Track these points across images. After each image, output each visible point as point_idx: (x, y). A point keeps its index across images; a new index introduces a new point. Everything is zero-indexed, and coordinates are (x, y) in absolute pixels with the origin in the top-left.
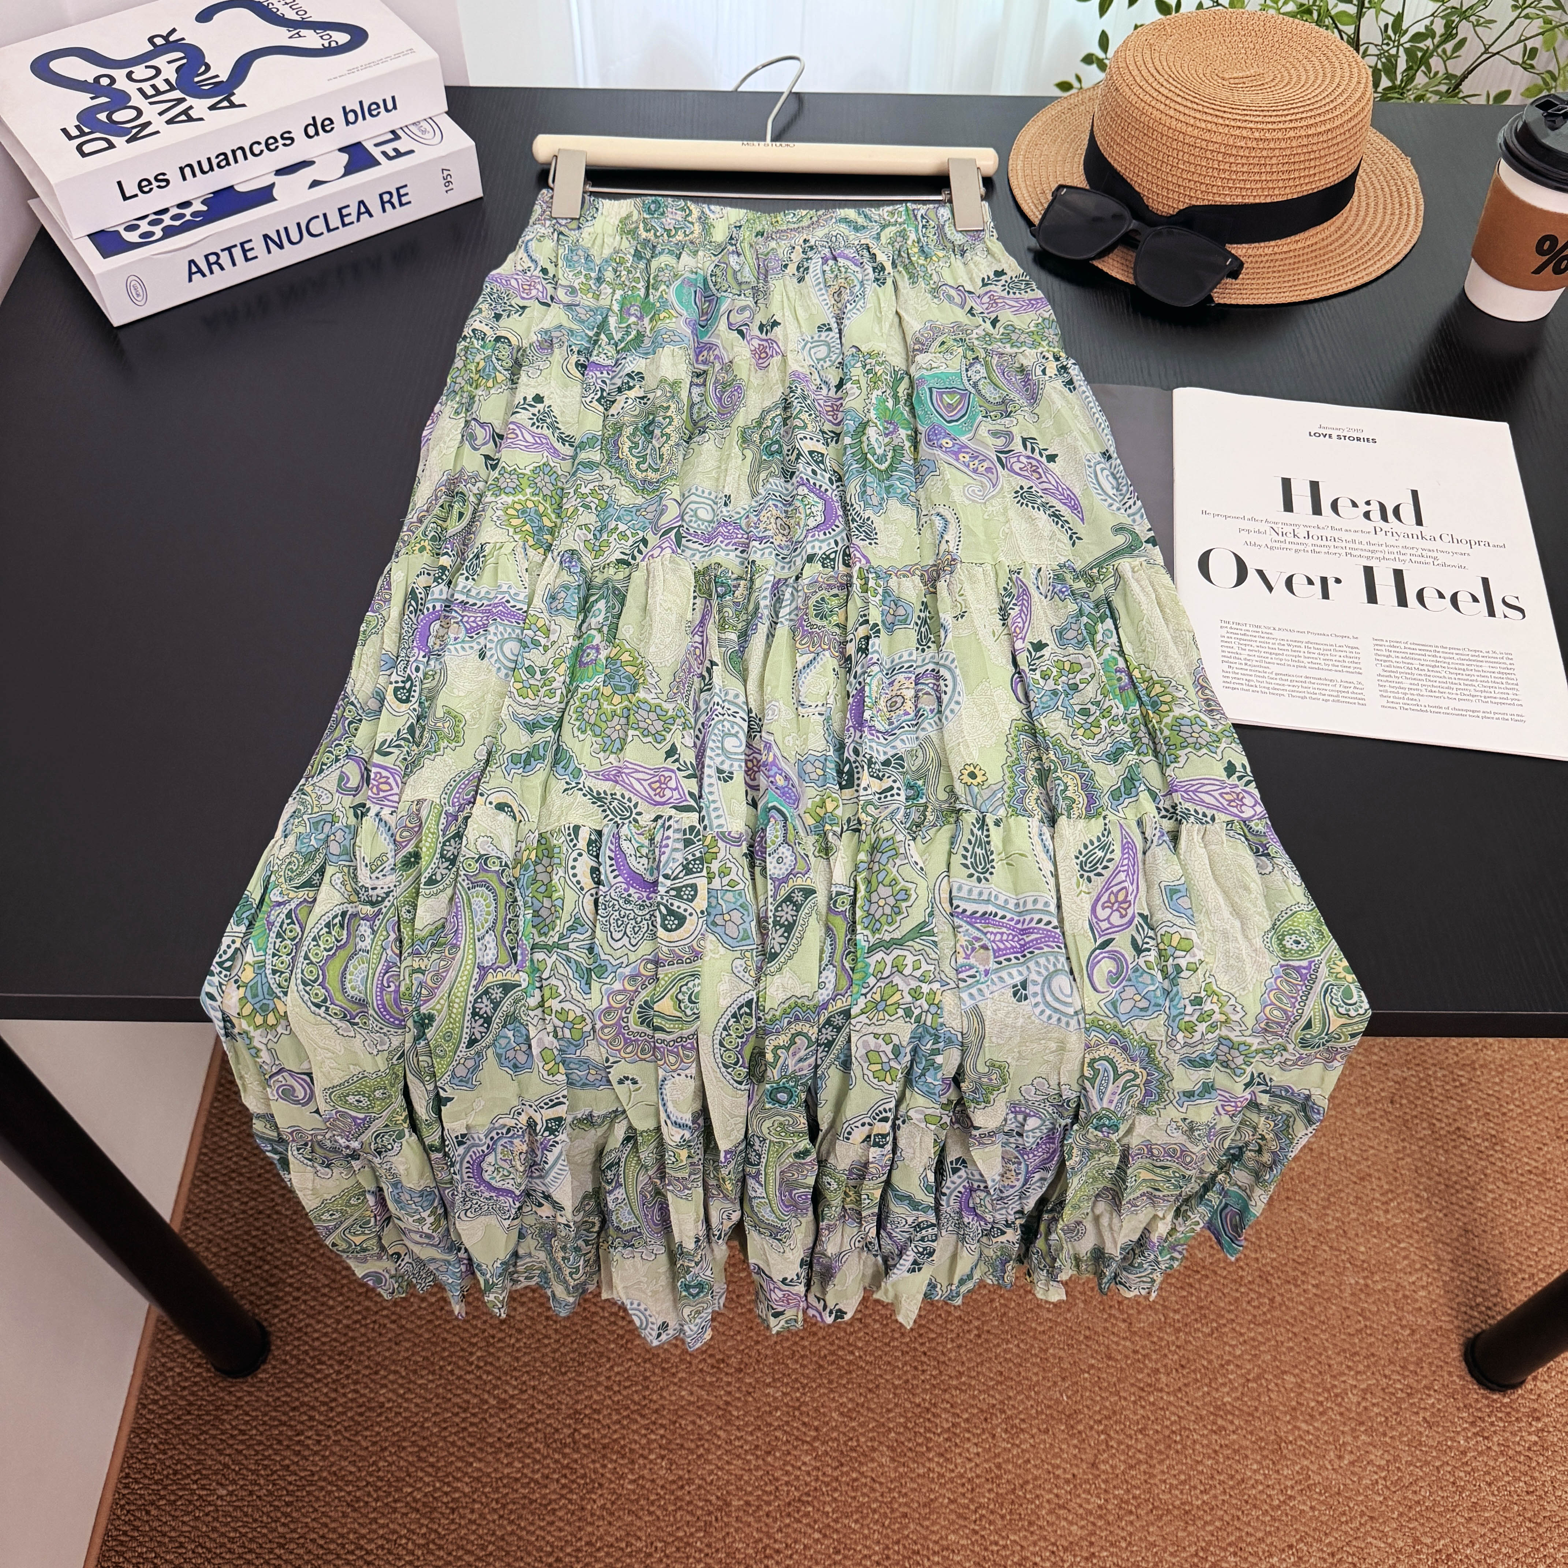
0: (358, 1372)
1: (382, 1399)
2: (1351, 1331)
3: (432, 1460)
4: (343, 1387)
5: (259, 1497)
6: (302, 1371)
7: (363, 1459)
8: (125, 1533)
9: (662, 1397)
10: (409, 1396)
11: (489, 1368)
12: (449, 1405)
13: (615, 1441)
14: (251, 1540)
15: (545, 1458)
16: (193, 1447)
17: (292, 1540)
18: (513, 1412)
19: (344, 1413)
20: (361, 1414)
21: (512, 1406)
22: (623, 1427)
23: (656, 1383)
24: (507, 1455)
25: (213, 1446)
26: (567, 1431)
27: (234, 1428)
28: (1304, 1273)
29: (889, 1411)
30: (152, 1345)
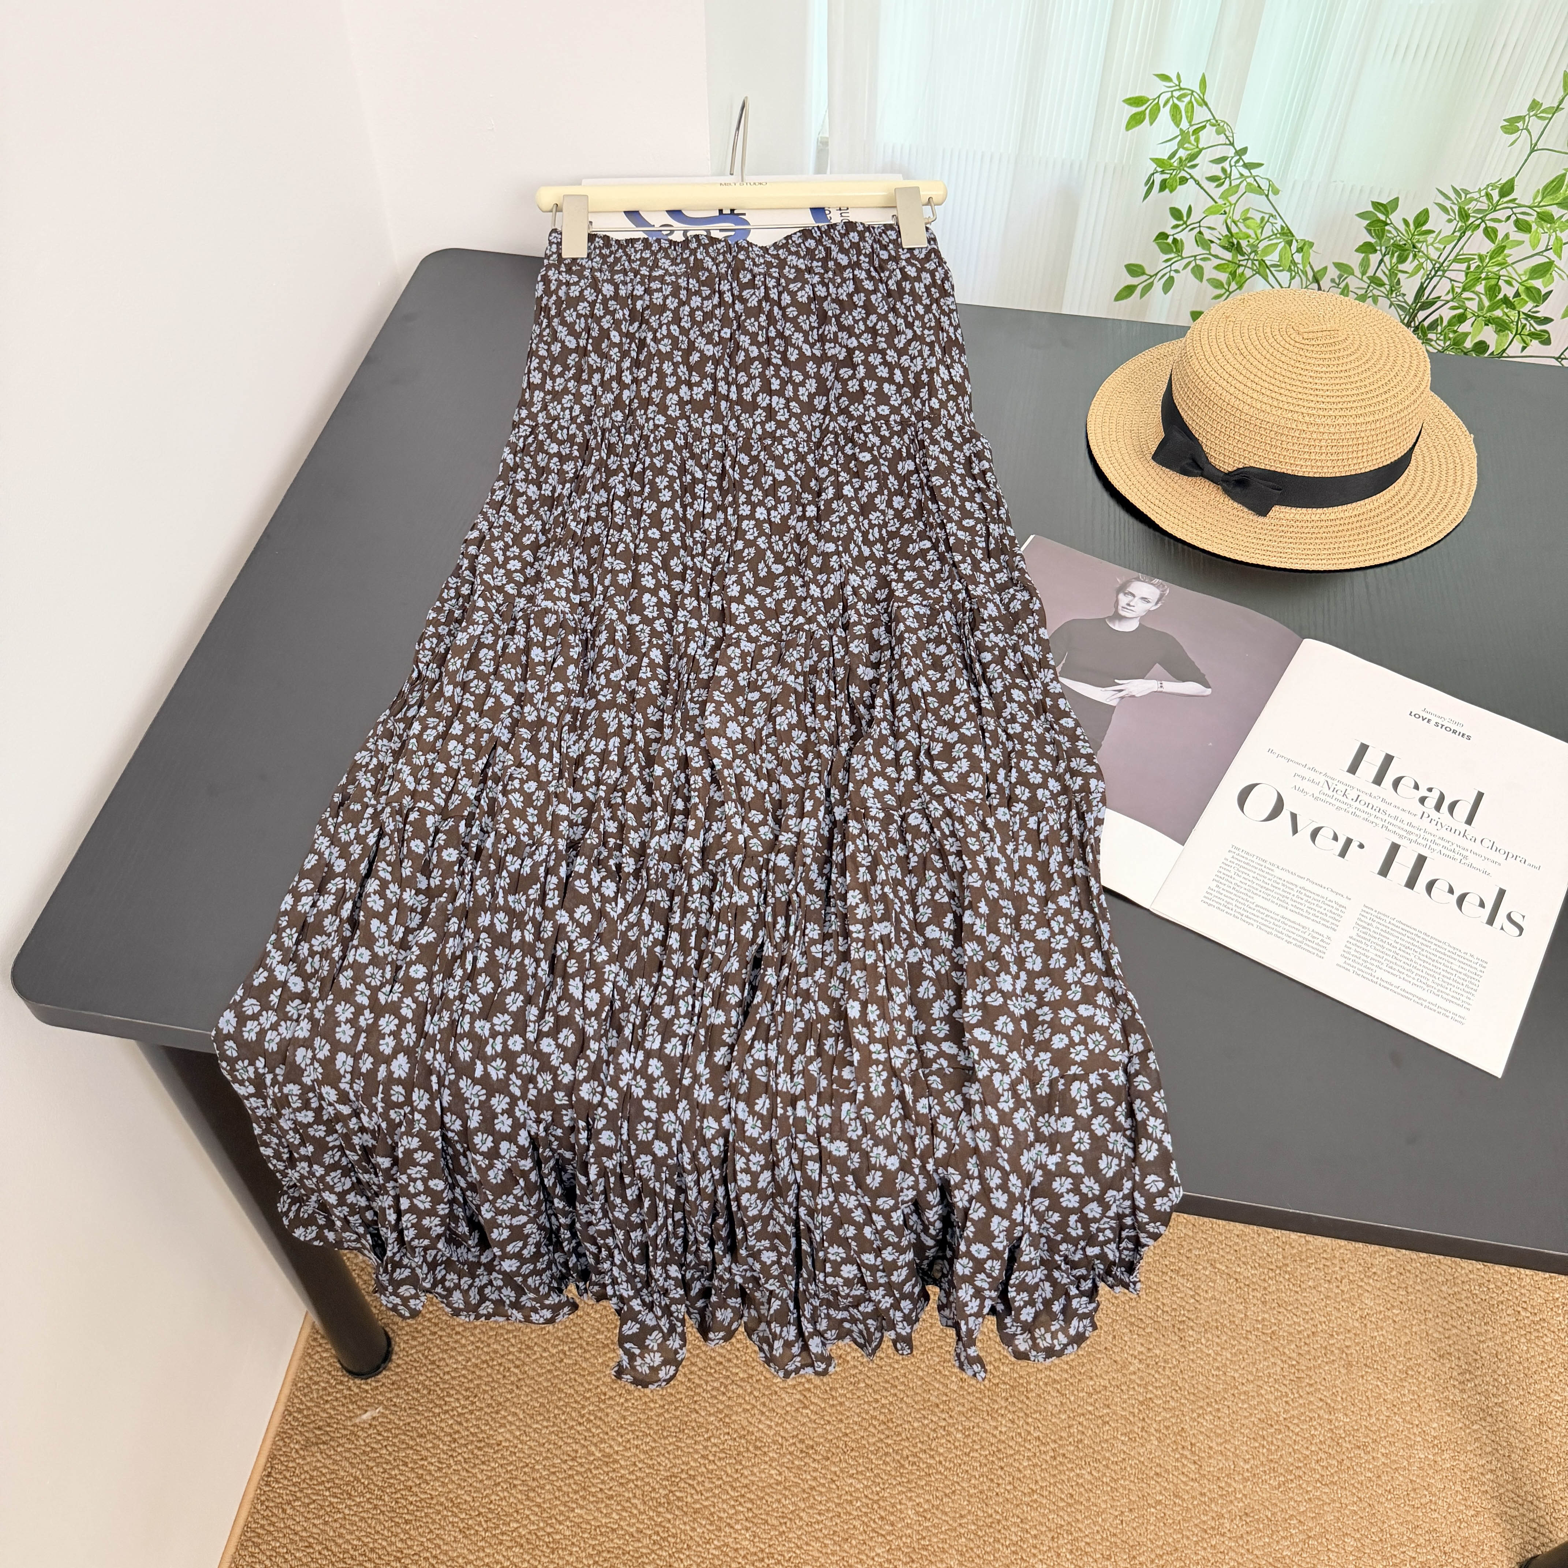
0: (481, 1409)
1: (500, 1438)
2: (1416, 1503)
3: (538, 1500)
4: (467, 1421)
5: (382, 1512)
6: (432, 1401)
7: (477, 1490)
8: (262, 1527)
9: (753, 1474)
10: (524, 1438)
11: (599, 1423)
12: (558, 1452)
13: (706, 1507)
14: (372, 1550)
15: (641, 1513)
16: (329, 1457)
17: (407, 1556)
18: (616, 1466)
19: (465, 1445)
20: (480, 1449)
21: (616, 1461)
22: (714, 1496)
23: (749, 1459)
24: (607, 1506)
25: (346, 1459)
26: (663, 1492)
27: (366, 1445)
28: (1374, 1441)
29: (962, 1516)
30: (302, 1358)
